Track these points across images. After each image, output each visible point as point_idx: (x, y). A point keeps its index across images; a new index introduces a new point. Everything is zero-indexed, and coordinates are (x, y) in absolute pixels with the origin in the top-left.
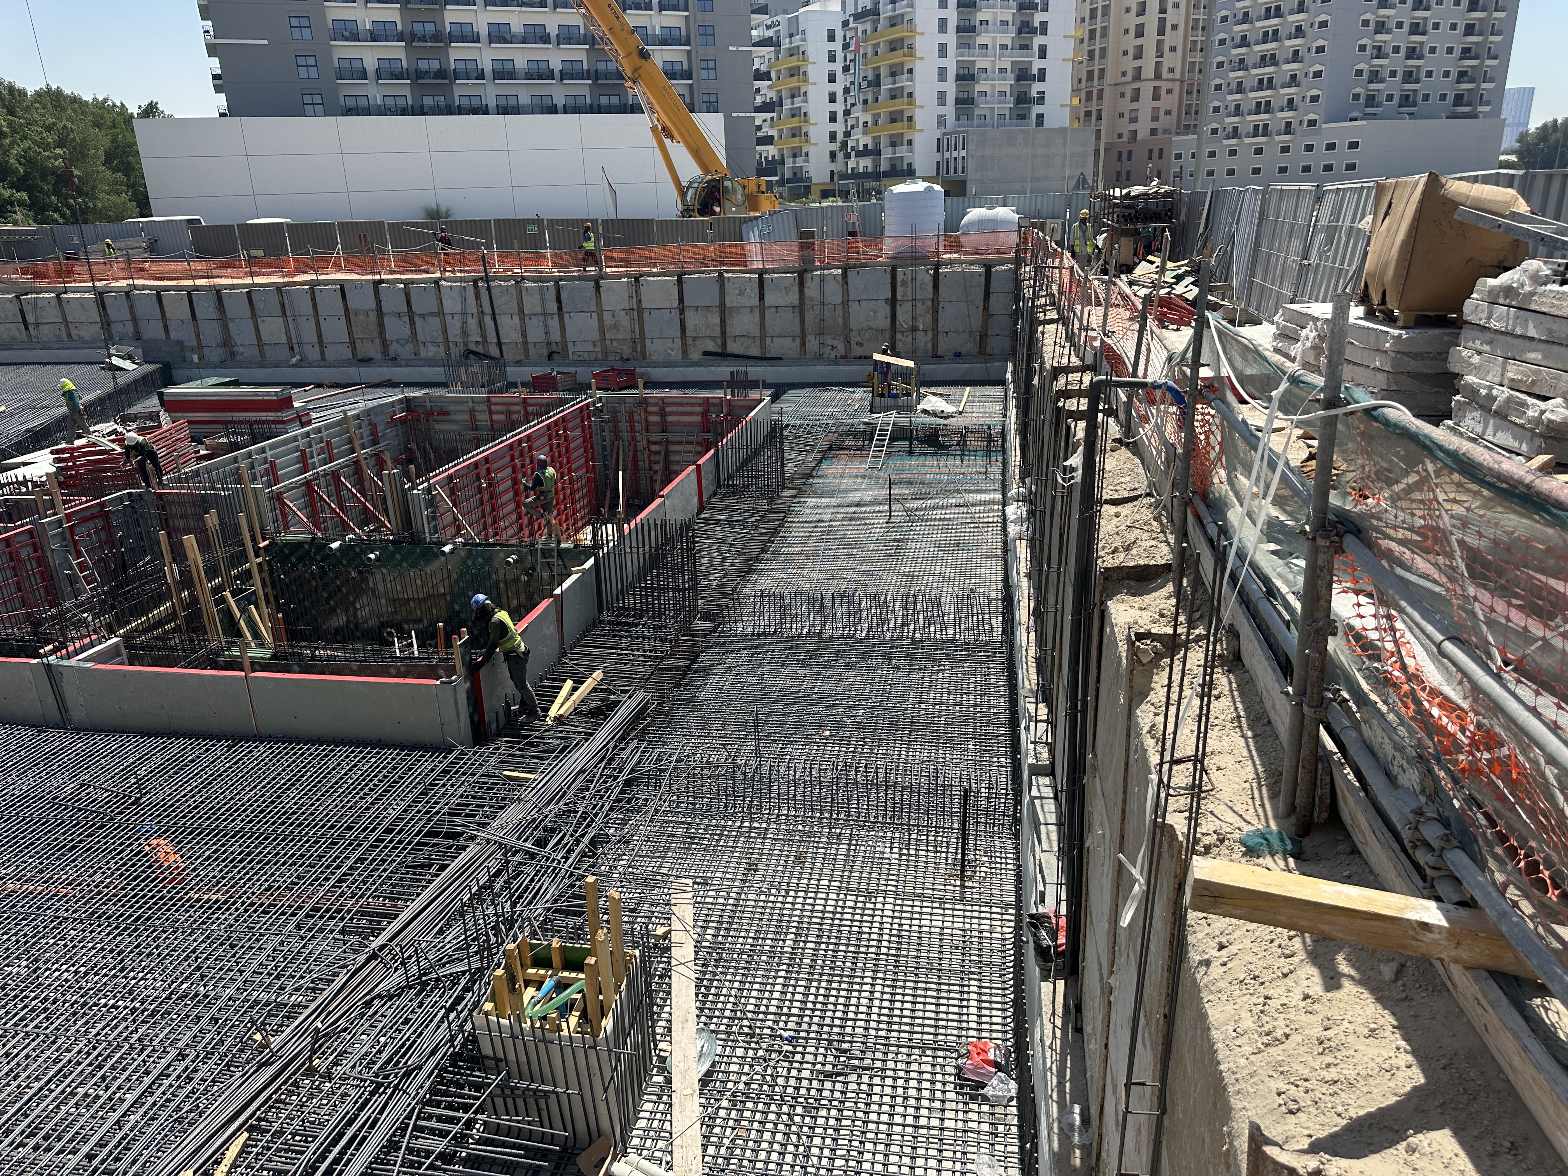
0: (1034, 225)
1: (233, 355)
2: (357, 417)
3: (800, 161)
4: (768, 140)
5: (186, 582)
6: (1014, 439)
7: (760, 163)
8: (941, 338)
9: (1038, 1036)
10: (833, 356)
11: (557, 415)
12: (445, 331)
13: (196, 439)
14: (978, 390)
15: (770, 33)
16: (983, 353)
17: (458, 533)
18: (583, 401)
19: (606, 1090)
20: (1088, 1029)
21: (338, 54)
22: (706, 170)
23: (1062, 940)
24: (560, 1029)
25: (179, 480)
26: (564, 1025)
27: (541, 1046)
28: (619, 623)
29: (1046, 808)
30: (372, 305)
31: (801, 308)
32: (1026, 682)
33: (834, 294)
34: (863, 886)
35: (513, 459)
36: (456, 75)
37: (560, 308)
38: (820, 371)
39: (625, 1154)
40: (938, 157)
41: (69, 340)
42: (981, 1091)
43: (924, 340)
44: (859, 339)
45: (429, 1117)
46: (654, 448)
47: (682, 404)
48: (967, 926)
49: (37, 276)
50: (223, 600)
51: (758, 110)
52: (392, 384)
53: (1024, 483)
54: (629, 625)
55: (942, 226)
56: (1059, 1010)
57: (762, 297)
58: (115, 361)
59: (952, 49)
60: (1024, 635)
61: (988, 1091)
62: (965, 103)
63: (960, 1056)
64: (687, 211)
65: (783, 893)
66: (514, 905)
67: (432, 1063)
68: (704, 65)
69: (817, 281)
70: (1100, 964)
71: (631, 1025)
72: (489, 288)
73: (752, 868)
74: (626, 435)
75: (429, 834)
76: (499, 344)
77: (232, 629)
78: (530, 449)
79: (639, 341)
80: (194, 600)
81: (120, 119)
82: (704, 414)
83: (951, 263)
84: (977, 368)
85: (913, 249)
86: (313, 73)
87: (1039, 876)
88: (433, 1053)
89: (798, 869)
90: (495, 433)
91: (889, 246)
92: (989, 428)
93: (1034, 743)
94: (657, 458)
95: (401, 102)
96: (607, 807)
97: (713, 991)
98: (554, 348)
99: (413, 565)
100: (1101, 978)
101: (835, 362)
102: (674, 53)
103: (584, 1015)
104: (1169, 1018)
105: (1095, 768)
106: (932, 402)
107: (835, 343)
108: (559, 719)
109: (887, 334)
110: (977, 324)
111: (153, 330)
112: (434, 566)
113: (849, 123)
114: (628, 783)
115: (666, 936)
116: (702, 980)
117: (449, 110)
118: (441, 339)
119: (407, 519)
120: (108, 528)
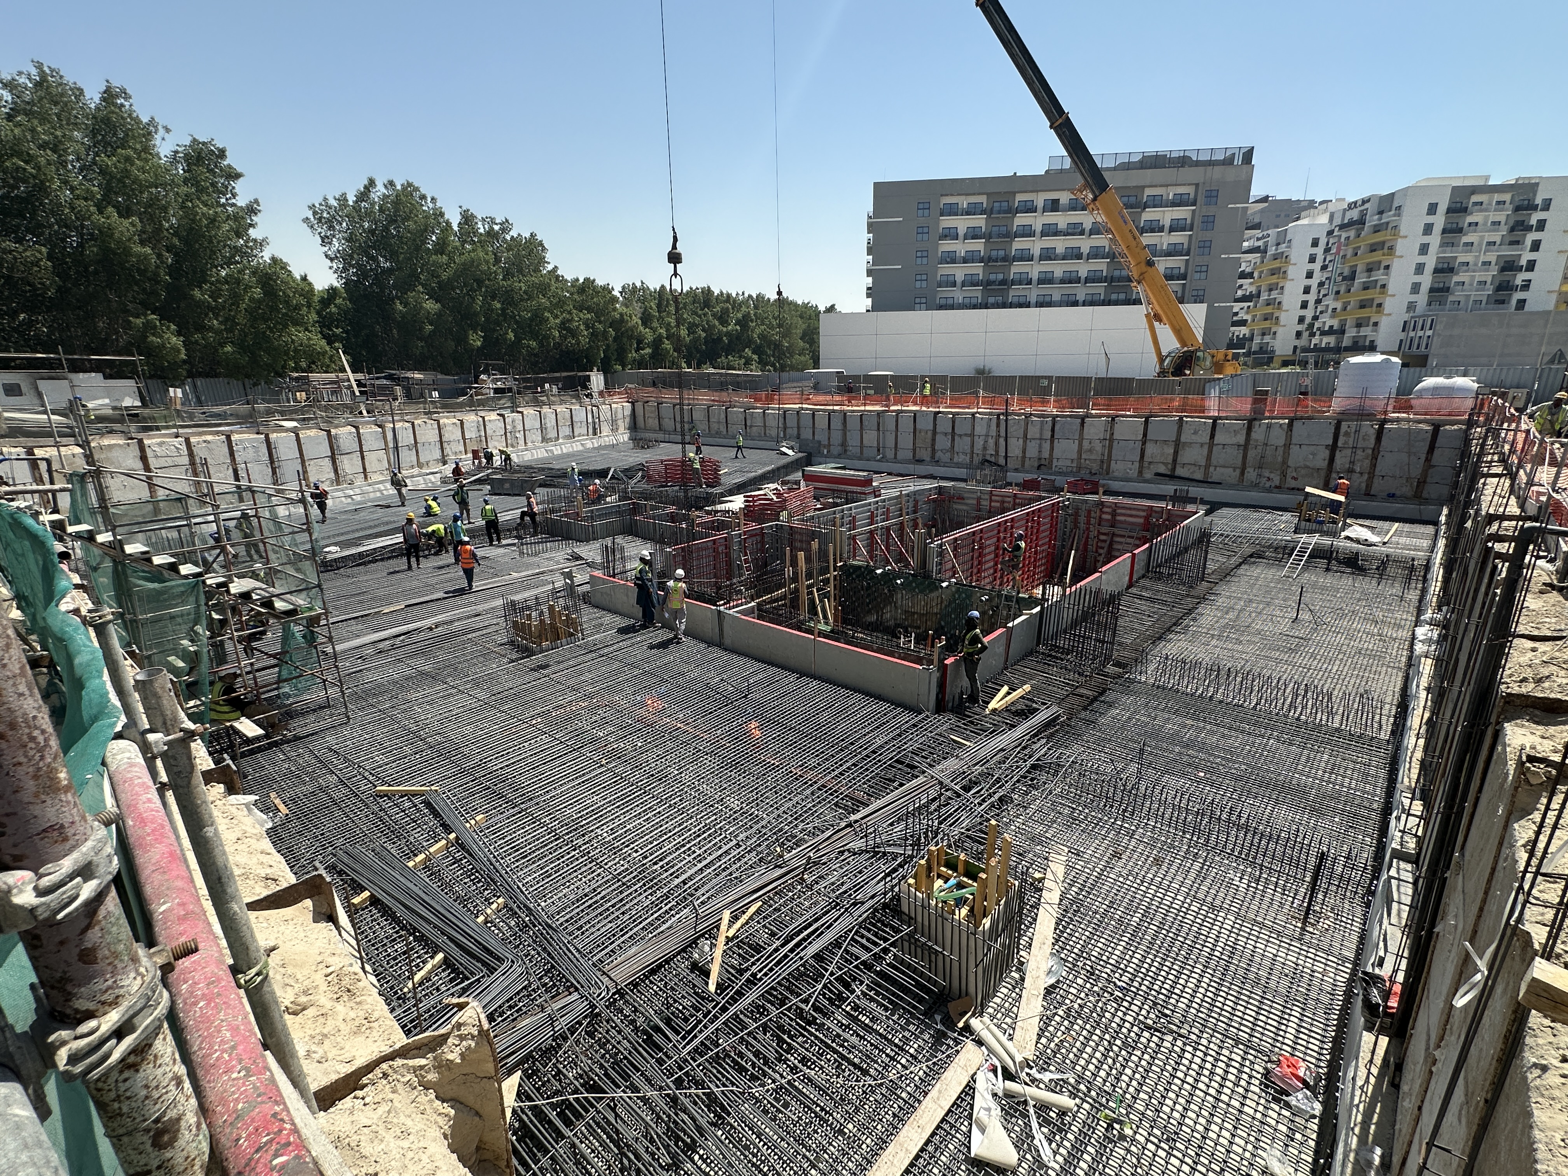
0: (1494, 394)
1: (846, 451)
2: (908, 495)
3: (1267, 339)
4: (1243, 323)
5: (795, 579)
6: (1437, 573)
7: (1232, 340)
8: (1376, 481)
9: (1351, 1074)
10: (1268, 485)
11: (1035, 506)
12: (973, 446)
13: (817, 498)
14: (1407, 527)
15: (1260, 243)
16: (1418, 496)
17: (953, 576)
18: (1056, 499)
19: (977, 966)
20: (1405, 1088)
21: (940, 272)
22: (1183, 343)
23: (1393, 1003)
24: (954, 914)
25: (803, 520)
26: (957, 912)
27: (940, 919)
28: (1050, 656)
29: (1402, 890)
30: (931, 427)
31: (1245, 447)
32: (1406, 780)
33: (1278, 438)
34: (1209, 899)
35: (999, 532)
36: (1013, 283)
37: (1053, 436)
38: (1254, 496)
39: (981, 1015)
40: (1403, 336)
41: (765, 437)
42: (1284, 1098)
43: (1360, 481)
44: (1294, 474)
45: (862, 936)
46: (1102, 537)
47: (1130, 509)
48: (1300, 962)
49: (756, 400)
50: (812, 593)
51: (1237, 300)
52: (932, 477)
53: (1440, 610)
54: (1057, 658)
55: (1394, 391)
56: (1378, 1060)
57: (1212, 436)
58: (784, 449)
59: (1434, 249)
60: (1413, 740)
61: (1292, 1100)
62: (1439, 292)
63: (1270, 1061)
64: (1163, 373)
65: (1138, 881)
66: (940, 823)
67: (871, 903)
68: (1199, 269)
69: (1264, 427)
70: (1429, 1036)
71: (1003, 930)
72: (1006, 420)
73: (1117, 855)
74: (1082, 526)
75: (897, 761)
76: (1006, 457)
77: (813, 610)
78: (1012, 527)
79: (1106, 463)
80: (797, 590)
81: (813, 314)
82: (1147, 518)
83: (1398, 420)
84: (1411, 509)
85: (1362, 408)
86: (924, 284)
87: (1381, 944)
88: (872, 897)
89: (1155, 868)
90: (991, 514)
91: (1337, 404)
92: (1413, 560)
93: (1403, 832)
94: (1103, 545)
95: (974, 301)
96: (1015, 779)
97: (1068, 931)
98: (1043, 462)
99: (921, 592)
100: (1427, 1049)
101: (1269, 490)
102: (1176, 262)
103: (972, 910)
104: (1491, 1104)
105: (1459, 866)
106: (1357, 531)
107: (1272, 476)
108: (994, 711)
109: (1323, 474)
110: (1416, 471)
111: (807, 434)
112: (934, 595)
113: (1319, 309)
114: (1034, 767)
115: (1041, 880)
116: (1061, 920)
117: (1004, 305)
118: (969, 451)
119: (924, 563)
120: (763, 543)
